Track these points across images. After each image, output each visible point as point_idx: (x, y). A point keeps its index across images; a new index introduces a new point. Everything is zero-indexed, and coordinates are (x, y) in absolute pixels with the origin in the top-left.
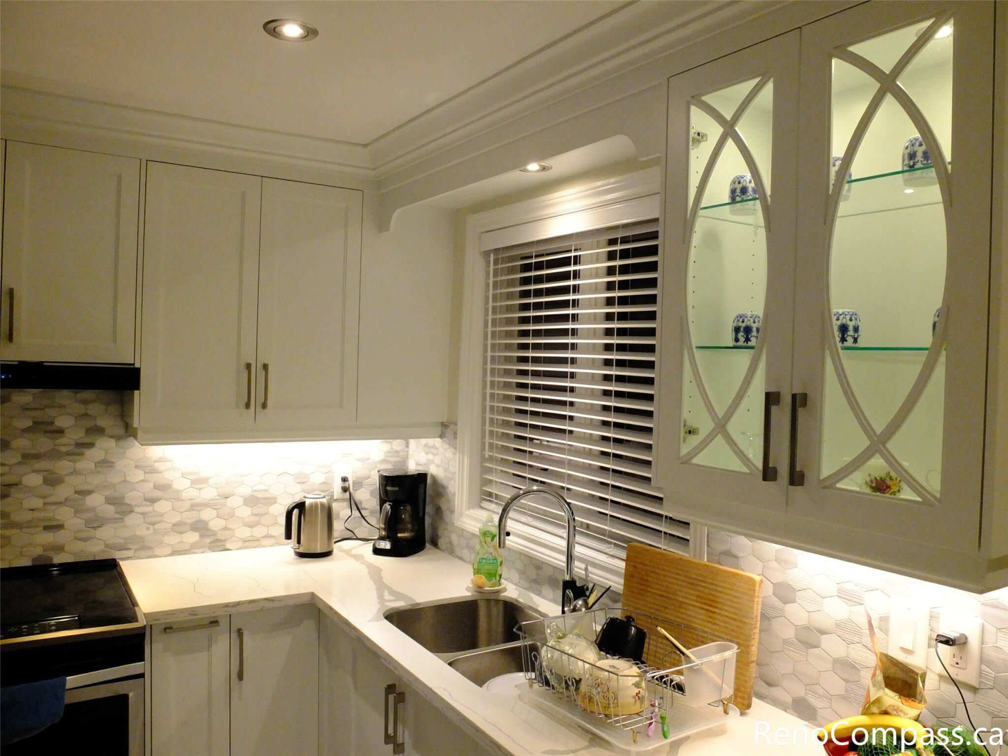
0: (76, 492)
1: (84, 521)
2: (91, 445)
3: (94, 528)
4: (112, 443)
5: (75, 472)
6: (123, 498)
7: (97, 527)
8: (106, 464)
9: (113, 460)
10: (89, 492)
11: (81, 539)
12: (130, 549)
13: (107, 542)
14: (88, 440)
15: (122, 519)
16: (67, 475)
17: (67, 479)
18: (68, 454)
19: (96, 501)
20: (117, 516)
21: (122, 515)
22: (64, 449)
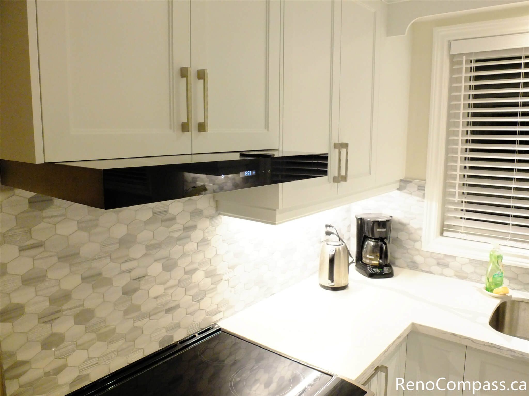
0: (186, 273)
1: (191, 297)
2: (194, 227)
3: (198, 301)
4: (208, 222)
5: (184, 254)
6: (215, 270)
7: (201, 299)
8: (205, 242)
9: (209, 238)
10: (195, 270)
11: (190, 314)
12: (221, 312)
13: (207, 310)
14: (191, 223)
15: (216, 288)
16: (179, 258)
17: (179, 262)
18: (179, 239)
19: (199, 276)
20: (213, 286)
21: (216, 285)
22: (176, 235)
